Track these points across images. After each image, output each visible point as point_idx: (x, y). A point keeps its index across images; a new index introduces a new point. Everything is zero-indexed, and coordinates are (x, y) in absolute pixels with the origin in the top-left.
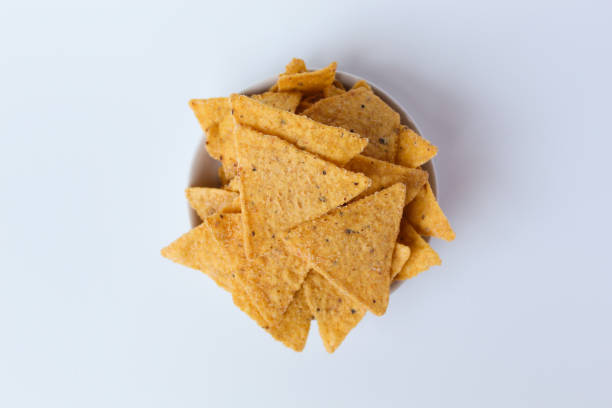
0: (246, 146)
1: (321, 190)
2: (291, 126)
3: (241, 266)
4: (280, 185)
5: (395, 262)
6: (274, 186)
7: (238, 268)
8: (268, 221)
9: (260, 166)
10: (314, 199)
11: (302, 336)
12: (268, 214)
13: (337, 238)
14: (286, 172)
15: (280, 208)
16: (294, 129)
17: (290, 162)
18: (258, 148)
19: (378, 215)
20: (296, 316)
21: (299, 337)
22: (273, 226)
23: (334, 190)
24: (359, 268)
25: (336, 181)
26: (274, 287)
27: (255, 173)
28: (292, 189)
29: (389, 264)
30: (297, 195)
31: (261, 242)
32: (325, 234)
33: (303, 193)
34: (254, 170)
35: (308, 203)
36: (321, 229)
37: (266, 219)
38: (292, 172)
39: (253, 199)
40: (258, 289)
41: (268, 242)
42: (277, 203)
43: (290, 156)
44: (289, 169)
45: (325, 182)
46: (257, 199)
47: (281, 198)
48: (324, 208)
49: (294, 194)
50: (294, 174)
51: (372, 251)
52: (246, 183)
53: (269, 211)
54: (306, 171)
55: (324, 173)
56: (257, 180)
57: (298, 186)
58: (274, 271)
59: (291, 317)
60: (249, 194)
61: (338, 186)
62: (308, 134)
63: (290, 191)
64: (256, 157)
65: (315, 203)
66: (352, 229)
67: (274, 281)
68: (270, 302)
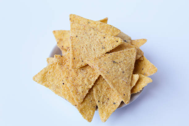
0: (74, 29)
1: (103, 44)
2: (92, 24)
3: (67, 76)
4: (86, 43)
5: (133, 81)
6: (84, 43)
7: (65, 77)
8: (81, 55)
9: (79, 35)
10: (100, 48)
11: (91, 114)
12: (81, 52)
13: (109, 63)
14: (89, 38)
15: (86, 51)
16: (93, 25)
17: (91, 34)
18: (79, 29)
19: (126, 58)
20: (89, 103)
21: (90, 114)
22: (83, 57)
23: (108, 44)
24: (118, 78)
25: (109, 40)
26: (80, 85)
27: (77, 38)
28: (91, 44)
29: (130, 80)
30: (93, 46)
31: (77, 63)
32: (104, 61)
33: (96, 46)
34: (77, 37)
35: (98, 49)
36: (103, 59)
37: (80, 54)
38: (91, 38)
39: (75, 47)
40: (73, 85)
41: (80, 63)
42: (85, 49)
43: (91, 32)
44: (91, 37)
45: (105, 41)
46: (77, 47)
47: (87, 47)
48: (104, 51)
49: (92, 46)
50: (92, 38)
51: (123, 72)
52: (73, 41)
53: (82, 51)
54: (97, 38)
55: (104, 38)
56: (77, 40)
57: (94, 43)
58: (81, 79)
59: (87, 103)
60: (74, 45)
61: (110, 42)
62: (98, 26)
63: (90, 45)
64: (78, 32)
65: (101, 49)
66: (115, 61)
67: (81, 83)
68: (78, 92)
